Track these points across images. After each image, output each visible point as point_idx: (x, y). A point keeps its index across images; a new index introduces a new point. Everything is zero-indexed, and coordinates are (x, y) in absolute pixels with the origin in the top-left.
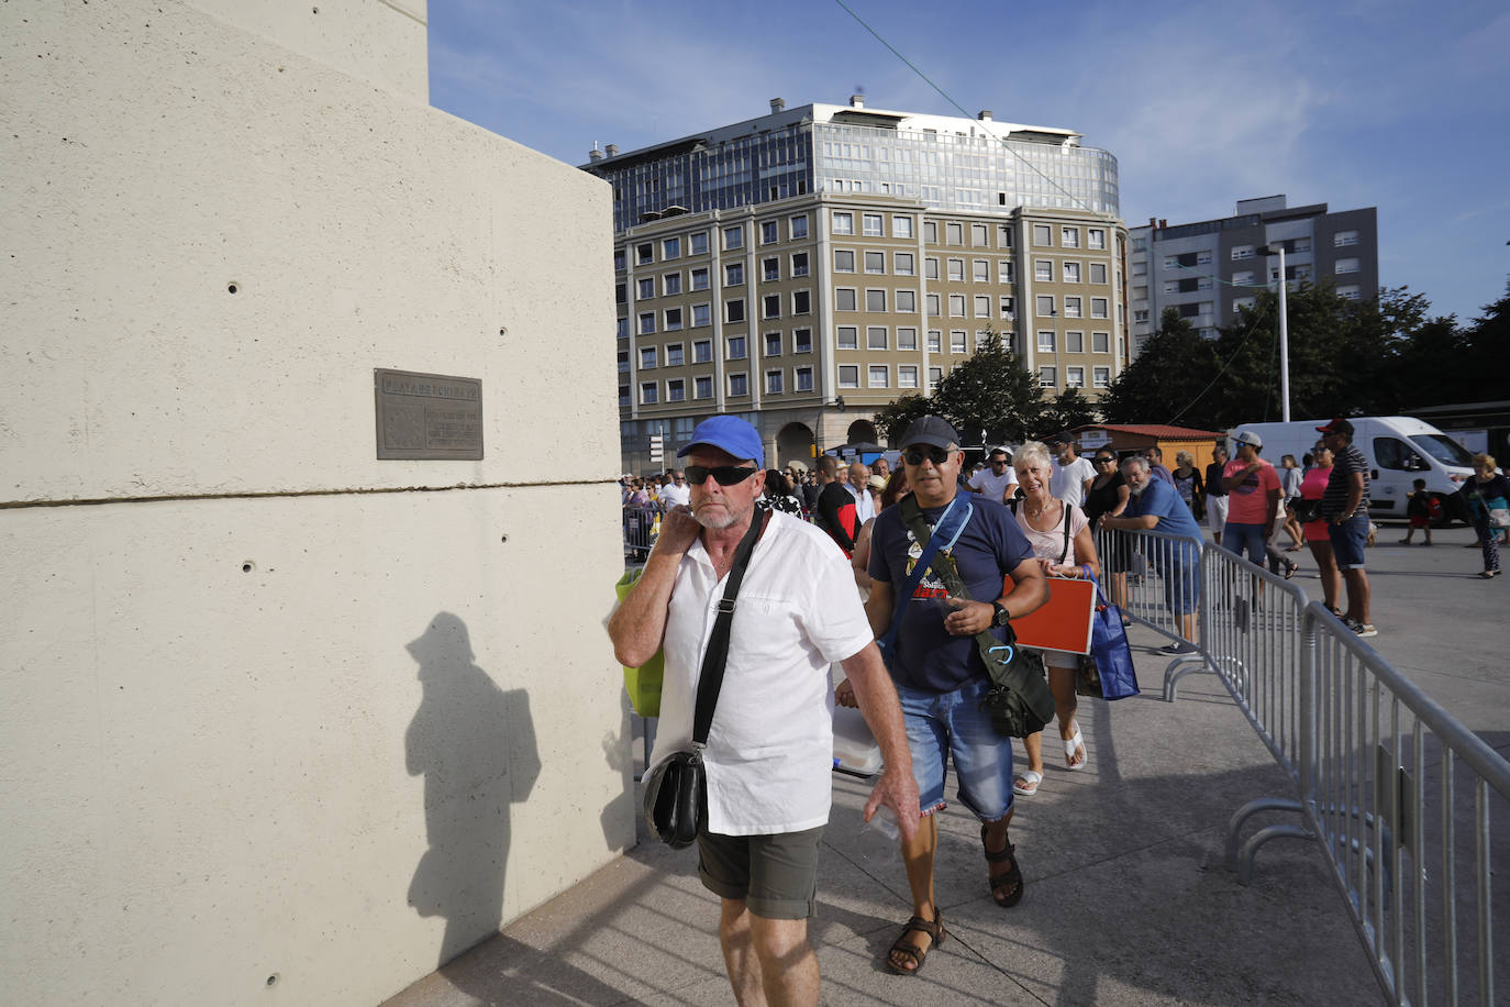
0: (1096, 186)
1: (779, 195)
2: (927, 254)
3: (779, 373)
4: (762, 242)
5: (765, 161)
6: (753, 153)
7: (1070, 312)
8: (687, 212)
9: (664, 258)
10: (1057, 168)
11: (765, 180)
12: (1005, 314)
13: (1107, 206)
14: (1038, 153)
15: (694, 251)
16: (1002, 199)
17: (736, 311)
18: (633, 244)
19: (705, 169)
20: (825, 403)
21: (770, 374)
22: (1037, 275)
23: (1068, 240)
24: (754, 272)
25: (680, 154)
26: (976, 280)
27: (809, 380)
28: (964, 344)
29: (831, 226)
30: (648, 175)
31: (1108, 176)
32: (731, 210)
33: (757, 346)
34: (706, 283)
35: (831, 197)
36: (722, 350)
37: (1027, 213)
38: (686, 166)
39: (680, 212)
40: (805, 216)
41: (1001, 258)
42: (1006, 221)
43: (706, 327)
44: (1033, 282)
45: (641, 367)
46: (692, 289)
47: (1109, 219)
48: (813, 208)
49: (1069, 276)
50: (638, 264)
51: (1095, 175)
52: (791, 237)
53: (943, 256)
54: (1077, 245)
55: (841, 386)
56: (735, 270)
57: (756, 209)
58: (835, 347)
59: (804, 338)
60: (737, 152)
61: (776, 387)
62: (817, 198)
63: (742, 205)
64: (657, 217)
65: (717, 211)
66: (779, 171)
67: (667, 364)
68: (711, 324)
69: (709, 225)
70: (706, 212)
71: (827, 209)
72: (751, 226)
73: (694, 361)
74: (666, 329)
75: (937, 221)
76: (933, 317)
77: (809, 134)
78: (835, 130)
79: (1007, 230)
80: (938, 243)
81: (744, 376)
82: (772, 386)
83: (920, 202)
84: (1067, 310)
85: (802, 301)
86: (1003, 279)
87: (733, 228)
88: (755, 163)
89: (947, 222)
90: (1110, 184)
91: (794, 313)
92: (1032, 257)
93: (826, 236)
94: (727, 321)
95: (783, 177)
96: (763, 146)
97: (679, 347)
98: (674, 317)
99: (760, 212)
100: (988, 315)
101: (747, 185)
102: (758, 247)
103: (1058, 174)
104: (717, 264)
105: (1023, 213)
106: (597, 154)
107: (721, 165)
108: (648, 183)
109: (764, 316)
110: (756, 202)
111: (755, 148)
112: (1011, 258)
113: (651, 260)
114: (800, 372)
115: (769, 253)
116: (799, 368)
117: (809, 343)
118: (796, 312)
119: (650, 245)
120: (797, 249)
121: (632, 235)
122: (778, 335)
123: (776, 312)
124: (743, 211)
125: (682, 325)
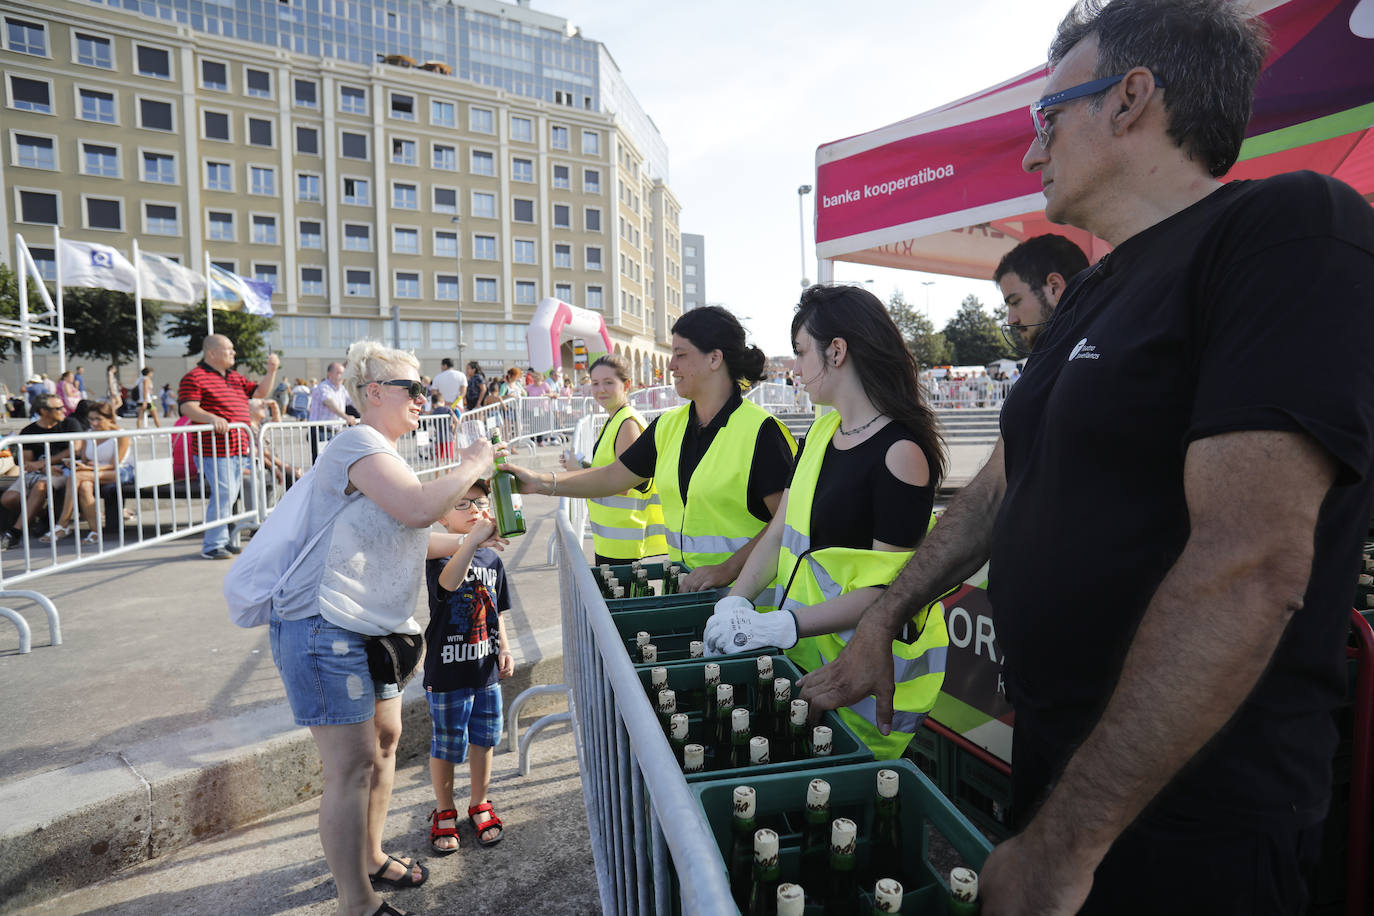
1: (564, 102)
3: (569, 287)
4: (551, 145)
5: (549, 59)
6: (535, 45)
8: (451, 75)
9: (433, 121)
11: (550, 81)
15: (476, 127)
16: (649, 170)
17: (524, 210)
18: (383, 88)
19: (476, 35)
21: (558, 286)
24: (544, 174)
29: (617, 152)
32: (520, 98)
33: (546, 255)
36: (509, 251)
38: (450, 19)
40: (596, 134)
42: (652, 188)
43: (491, 217)
45: (396, 250)
48: (605, 130)
50: (390, 115)
52: (582, 150)
56: (519, 165)
59: (594, 255)
60: (517, 35)
63: (532, 97)
66: (564, 76)
67: (436, 253)
68: (497, 219)
71: (617, 136)
73: (474, 256)
74: (434, 208)
77: (596, 54)
81: (533, 284)
85: (593, 218)
88: (539, 56)
91: (585, 228)
94: (513, 220)
95: (569, 84)
96: (547, 43)
98: (446, 197)
99: (550, 112)
101: (529, 77)
102: (548, 148)
104: (504, 152)
105: (664, 185)
107: (497, 40)
108: (391, 15)
109: (554, 224)
111: (537, 40)
113: (412, 118)
114: (591, 289)
115: (559, 160)
116: (590, 285)
117: (599, 261)
118: (588, 228)
119: (411, 98)
120: (590, 165)
121: (382, 74)
122: (568, 247)
123: (566, 223)
124: (535, 104)
125: (458, 210)
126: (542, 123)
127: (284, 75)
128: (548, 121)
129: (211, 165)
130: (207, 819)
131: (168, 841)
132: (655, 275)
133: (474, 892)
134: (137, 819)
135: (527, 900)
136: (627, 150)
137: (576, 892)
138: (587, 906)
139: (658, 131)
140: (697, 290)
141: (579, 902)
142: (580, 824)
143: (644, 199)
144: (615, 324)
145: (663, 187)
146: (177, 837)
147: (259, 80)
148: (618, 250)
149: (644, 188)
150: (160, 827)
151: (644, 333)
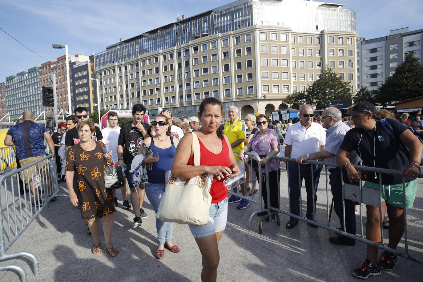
0: (349, 23)
1: (241, 27)
2: (292, 47)
3: (241, 88)
4: (235, 44)
5: (236, 16)
6: (231, 14)
7: (341, 66)
8: (209, 35)
9: (202, 51)
10: (336, 16)
11: (236, 22)
12: (318, 67)
13: (353, 30)
14: (329, 11)
15: (212, 48)
16: (317, 28)
17: (227, 67)
18: (192, 47)
19: (215, 20)
20: (258, 98)
21: (238, 89)
22: (329, 54)
23: (340, 41)
24: (233, 54)
25: (207, 15)
26: (308, 55)
27: (252, 90)
28: (304, 78)
29: (259, 37)
30: (196, 23)
31: (353, 19)
32: (224, 33)
33: (234, 79)
34: (216, 59)
35: (260, 27)
36: (222, 81)
37: (326, 32)
38: (209, 19)
39: (207, 35)
40: (250, 34)
41: (317, 48)
42: (318, 35)
43: (216, 73)
44: (328, 56)
45: (195, 88)
46: (211, 61)
47: (354, 34)
48: (253, 31)
49: (340, 54)
50: (193, 53)
51: (349, 19)
52: (246, 41)
53: (297, 47)
54: (343, 43)
55: (263, 92)
56: (226, 54)
57: (233, 33)
58: (261, 79)
59: (250, 76)
60: (226, 14)
61: (241, 93)
62: (254, 27)
63: (228, 31)
64: (199, 37)
65: (220, 34)
66: (241, 19)
67: (203, 86)
68: (218, 72)
69: (217, 38)
70: (216, 34)
71: (258, 31)
72: (231, 38)
73: (213, 85)
74: (203, 74)
75: (296, 35)
76: (294, 69)
77: (251, 6)
78: (260, 4)
79: (319, 38)
80: (295, 43)
81: (229, 89)
82: (239, 93)
83: (290, 29)
84: (339, 66)
85: (250, 63)
86: (317, 55)
87: (225, 40)
88: (233, 17)
89: (299, 36)
90: (354, 22)
91: (247, 67)
92: (328, 47)
93: (257, 40)
94: (223, 71)
95: (242, 21)
96: (235, 11)
97: (207, 81)
98: (206, 70)
99: (234, 33)
100: (312, 68)
101: (230, 24)
102: (234, 45)
103: (336, 18)
104: (220, 52)
105: (325, 32)
106: (179, 18)
107: (221, 18)
108: (196, 26)
109: (236, 69)
110: (233, 30)
111: (232, 12)
112: (320, 48)
113: (198, 52)
114: (249, 88)
115: (238, 47)
116: (249, 86)
117: (252, 77)
119: (198, 46)
120: (248, 45)
121: (191, 43)
122: (241, 75)
123: (241, 68)
124: (229, 33)
125: (208, 73)
127: (175, 53)
128: (234, 37)
129: (165, 77)
147: (171, 56)
148: (259, 71)
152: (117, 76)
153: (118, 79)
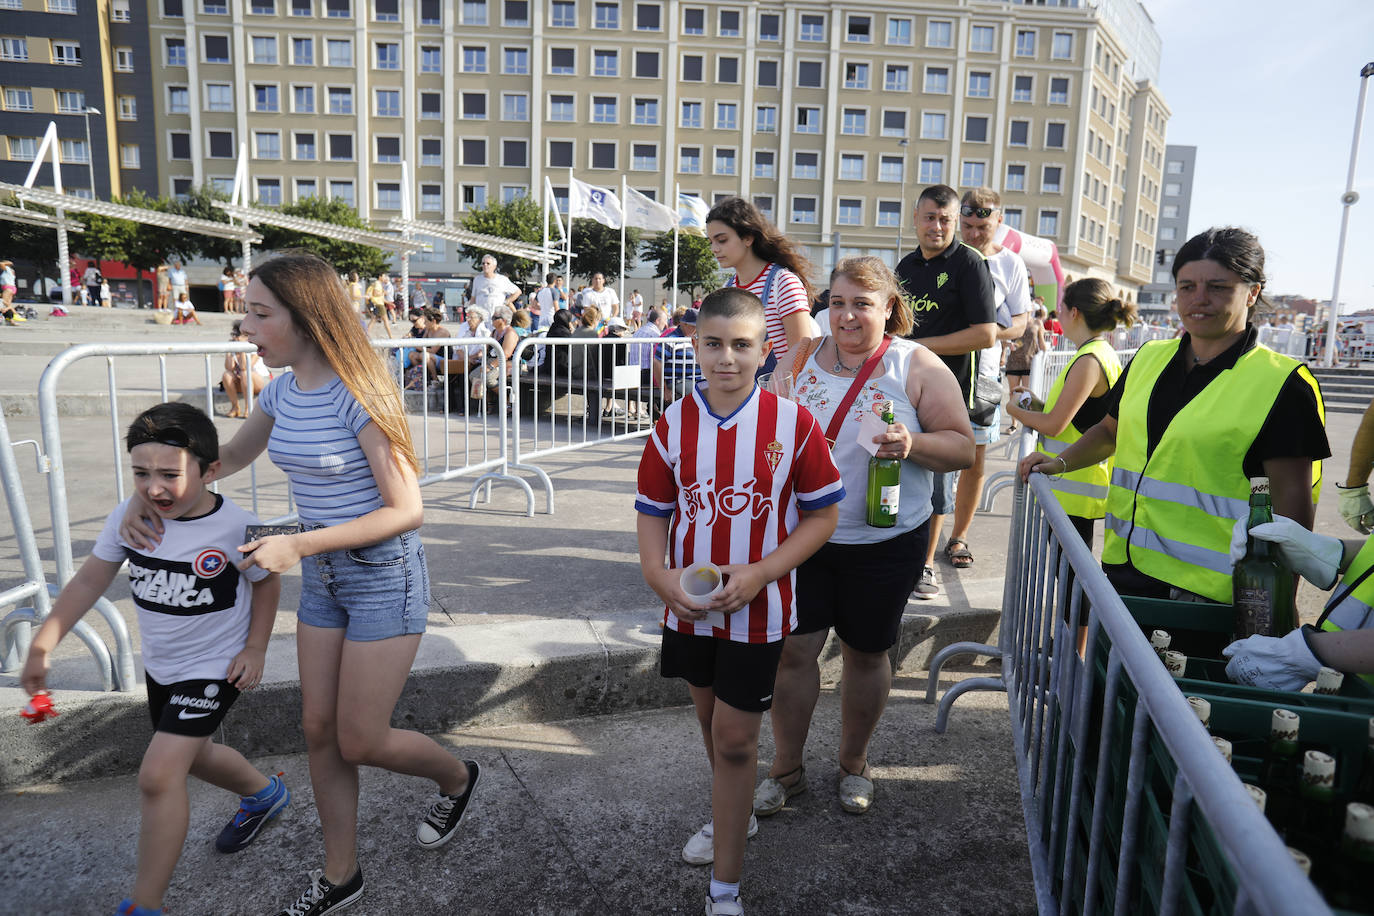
3: (1019, 212)
4: (1016, 53)
9: (888, 41)
15: (934, 41)
17: (977, 129)
18: (843, 12)
24: (1004, 87)
29: (1094, 53)
33: (998, 176)
34: (946, 87)
40: (1074, 35)
42: (1135, 92)
43: (940, 139)
45: (842, 177)
46: (925, 90)
48: (1082, 26)
50: (846, 40)
52: (1052, 55)
57: (1015, 11)
62: (1089, 17)
67: (880, 178)
68: (947, 140)
69: (957, 13)
71: (1095, 34)
72: (1009, 29)
73: (918, 181)
74: (882, 133)
85: (1057, 134)
86: (1123, 147)
87: (986, 27)
91: (1045, 144)
93: (1092, 62)
94: (965, 139)
97: (900, 161)
98: (896, 120)
99: (1020, 14)
102: (1011, 57)
105: (1151, 88)
109: (1010, 142)
113: (868, 40)
114: (1045, 214)
115: (1023, 69)
116: (1046, 209)
117: (1057, 182)
118: (1048, 144)
119: (869, 19)
120: (1059, 71)
122: (1023, 168)
123: (1024, 141)
124: (1001, 8)
125: (907, 133)
126: (1007, 28)
127: (752, 12)
128: (1014, 26)
129: (686, 104)
130: (649, 694)
131: (618, 703)
132: (1125, 196)
133: (882, 844)
134: (598, 678)
135: (938, 873)
136: (1108, 50)
137: (994, 885)
138: (1007, 905)
139: (1151, 21)
140: (1177, 214)
141: (997, 896)
142: (1002, 807)
143: (1123, 106)
144: (1070, 253)
145: (1150, 90)
146: (625, 702)
147: (731, 21)
148: (1083, 167)
149: (1124, 93)
150: (614, 690)
151: (1104, 263)
152: (363, 37)
153: (365, 56)
